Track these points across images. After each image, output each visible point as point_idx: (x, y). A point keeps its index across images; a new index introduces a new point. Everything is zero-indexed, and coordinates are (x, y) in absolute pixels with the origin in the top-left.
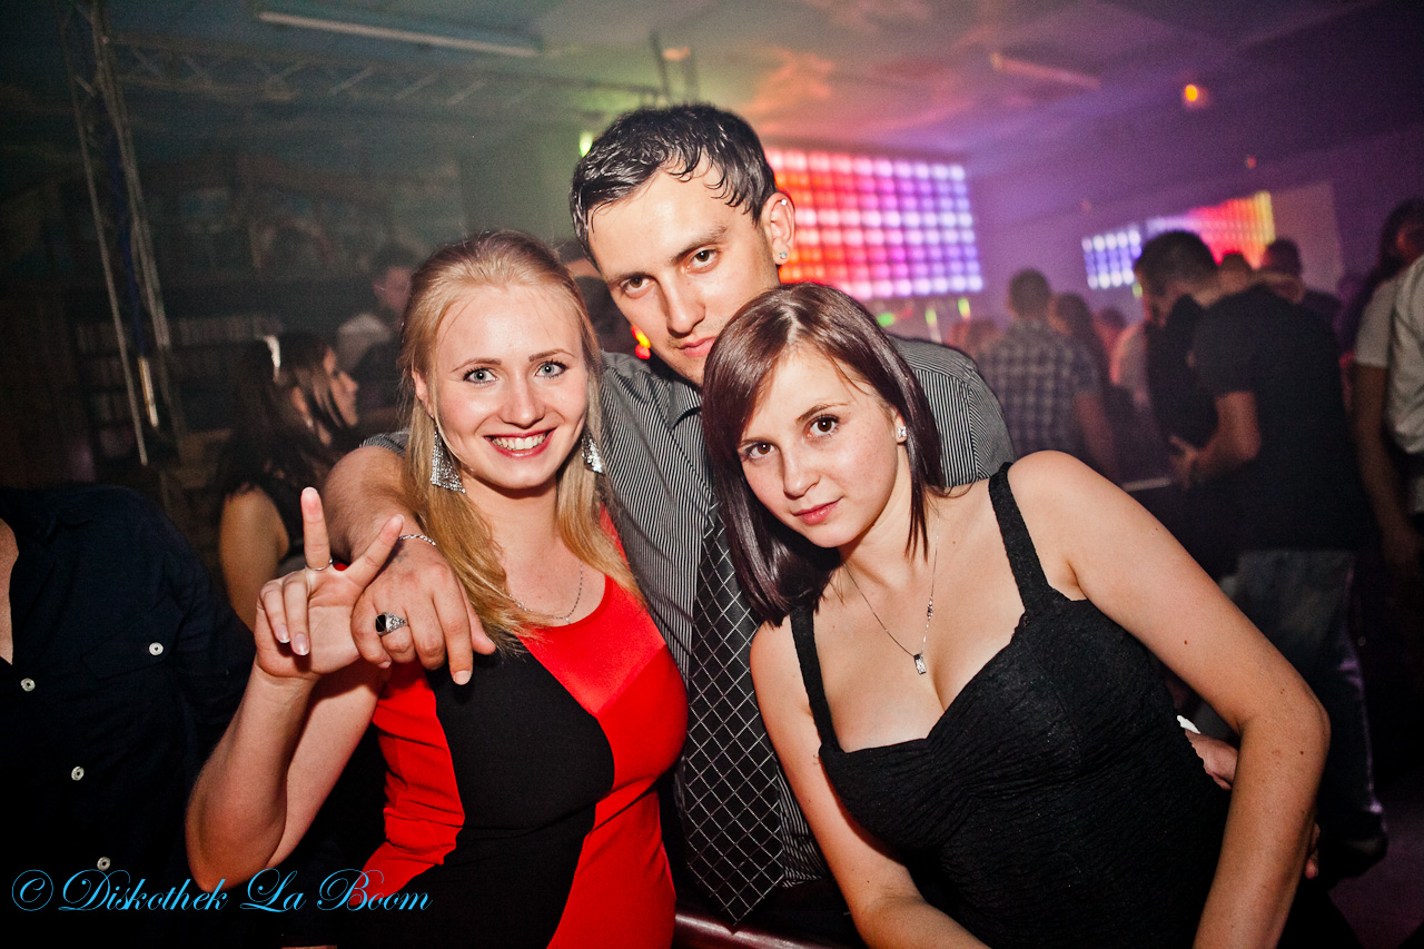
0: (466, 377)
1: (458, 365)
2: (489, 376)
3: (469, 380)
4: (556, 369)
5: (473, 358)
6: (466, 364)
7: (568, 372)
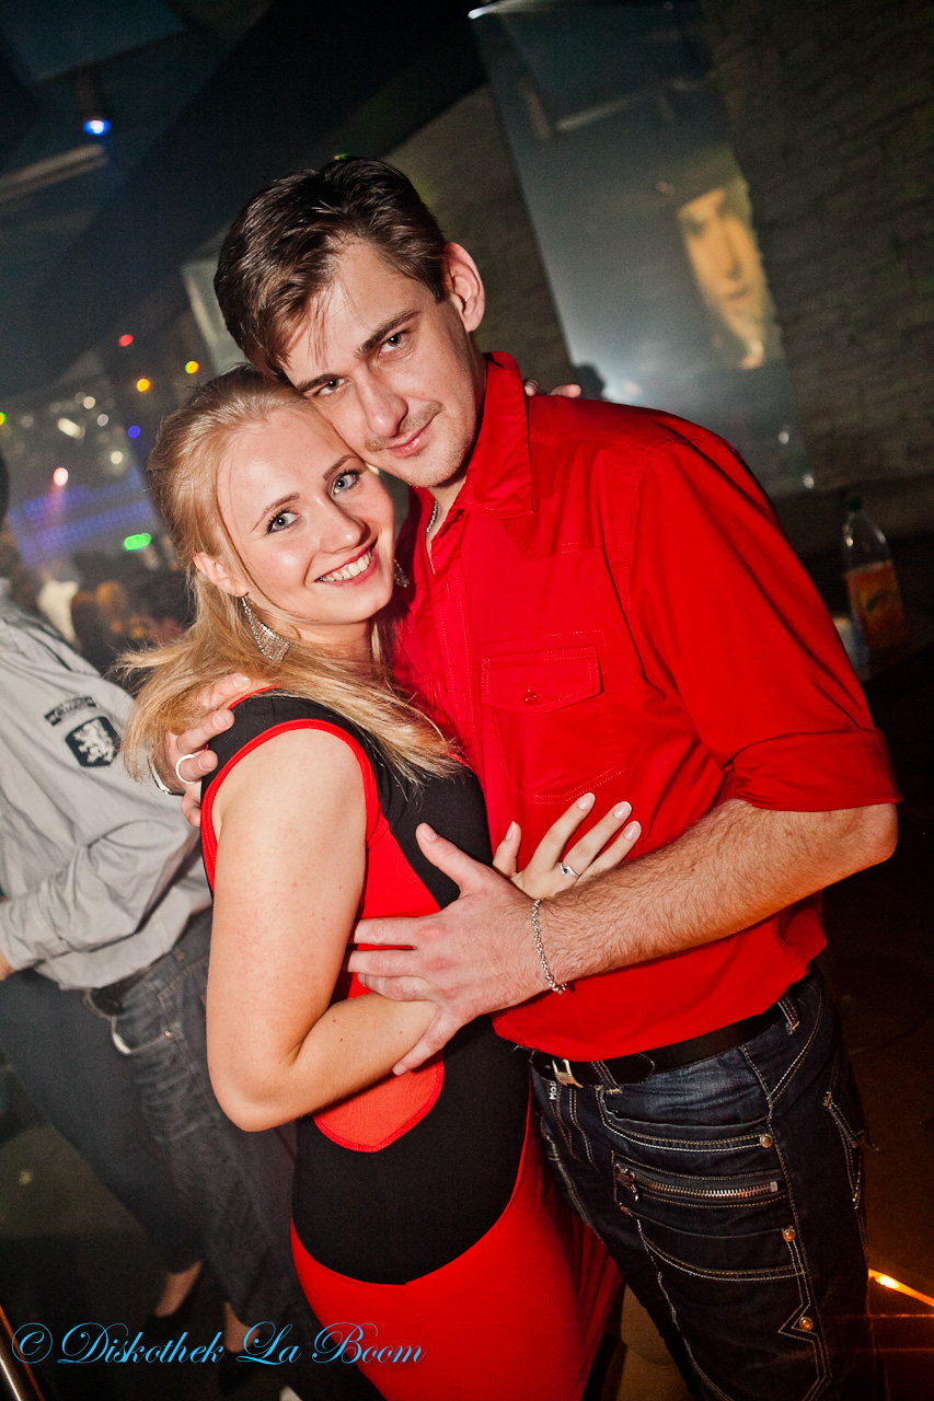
0: (270, 530)
1: (257, 520)
2: (289, 518)
3: (274, 531)
4: (349, 479)
5: (269, 504)
6: (265, 514)
7: (361, 476)
